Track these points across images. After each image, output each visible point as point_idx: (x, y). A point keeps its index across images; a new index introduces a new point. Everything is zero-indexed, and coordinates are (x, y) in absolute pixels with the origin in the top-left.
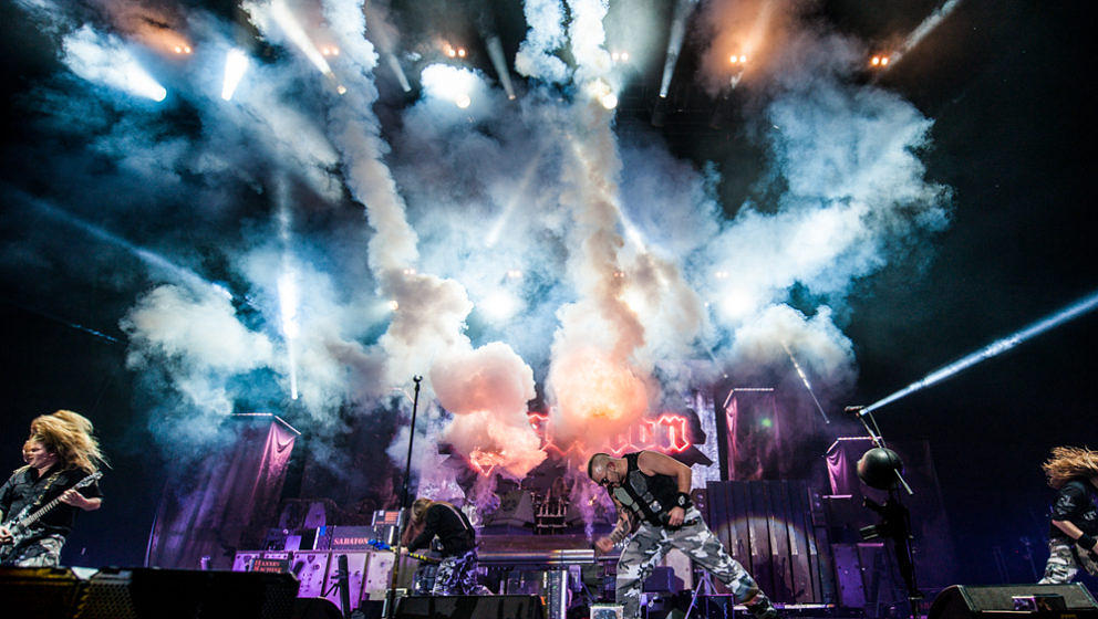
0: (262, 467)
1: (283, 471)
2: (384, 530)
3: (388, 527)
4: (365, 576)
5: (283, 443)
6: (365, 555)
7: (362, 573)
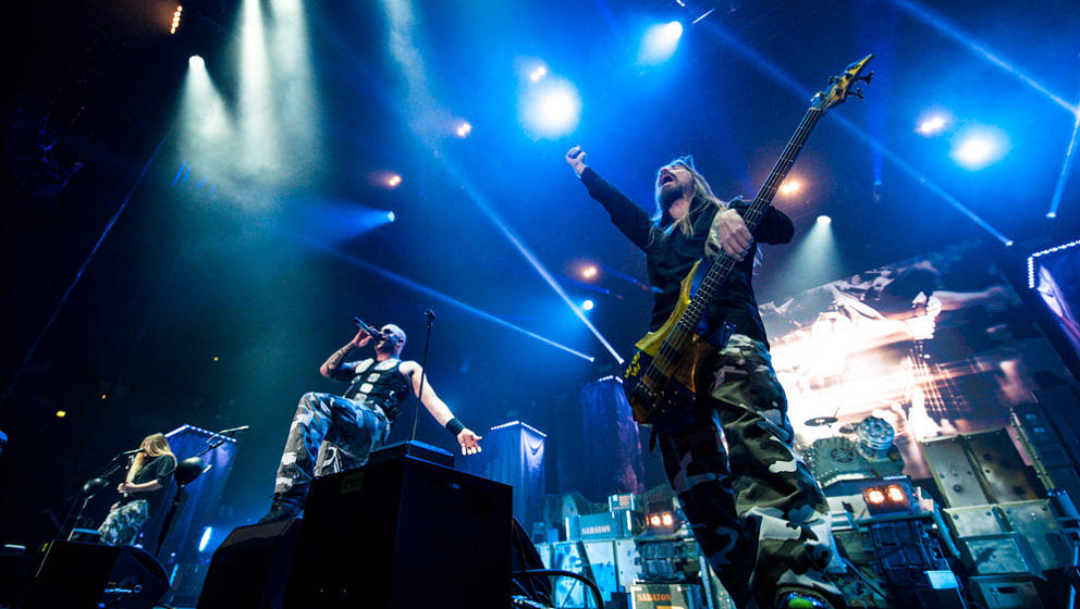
0: (523, 469)
1: (541, 472)
2: (621, 515)
3: (625, 511)
4: (616, 567)
5: (535, 447)
6: (611, 544)
7: (613, 564)
